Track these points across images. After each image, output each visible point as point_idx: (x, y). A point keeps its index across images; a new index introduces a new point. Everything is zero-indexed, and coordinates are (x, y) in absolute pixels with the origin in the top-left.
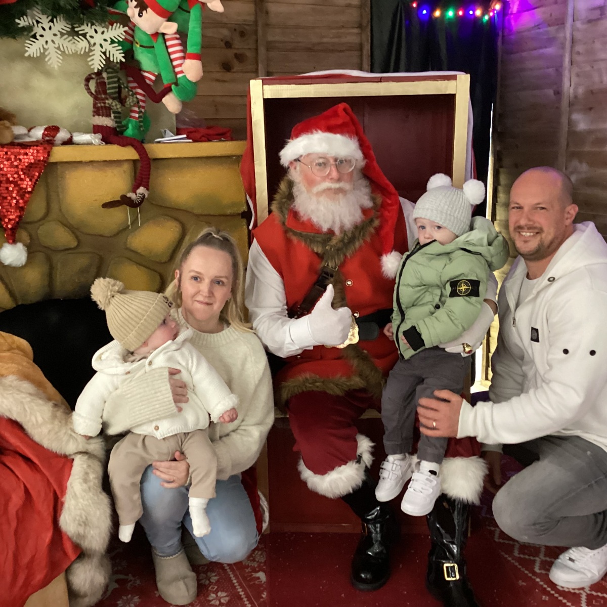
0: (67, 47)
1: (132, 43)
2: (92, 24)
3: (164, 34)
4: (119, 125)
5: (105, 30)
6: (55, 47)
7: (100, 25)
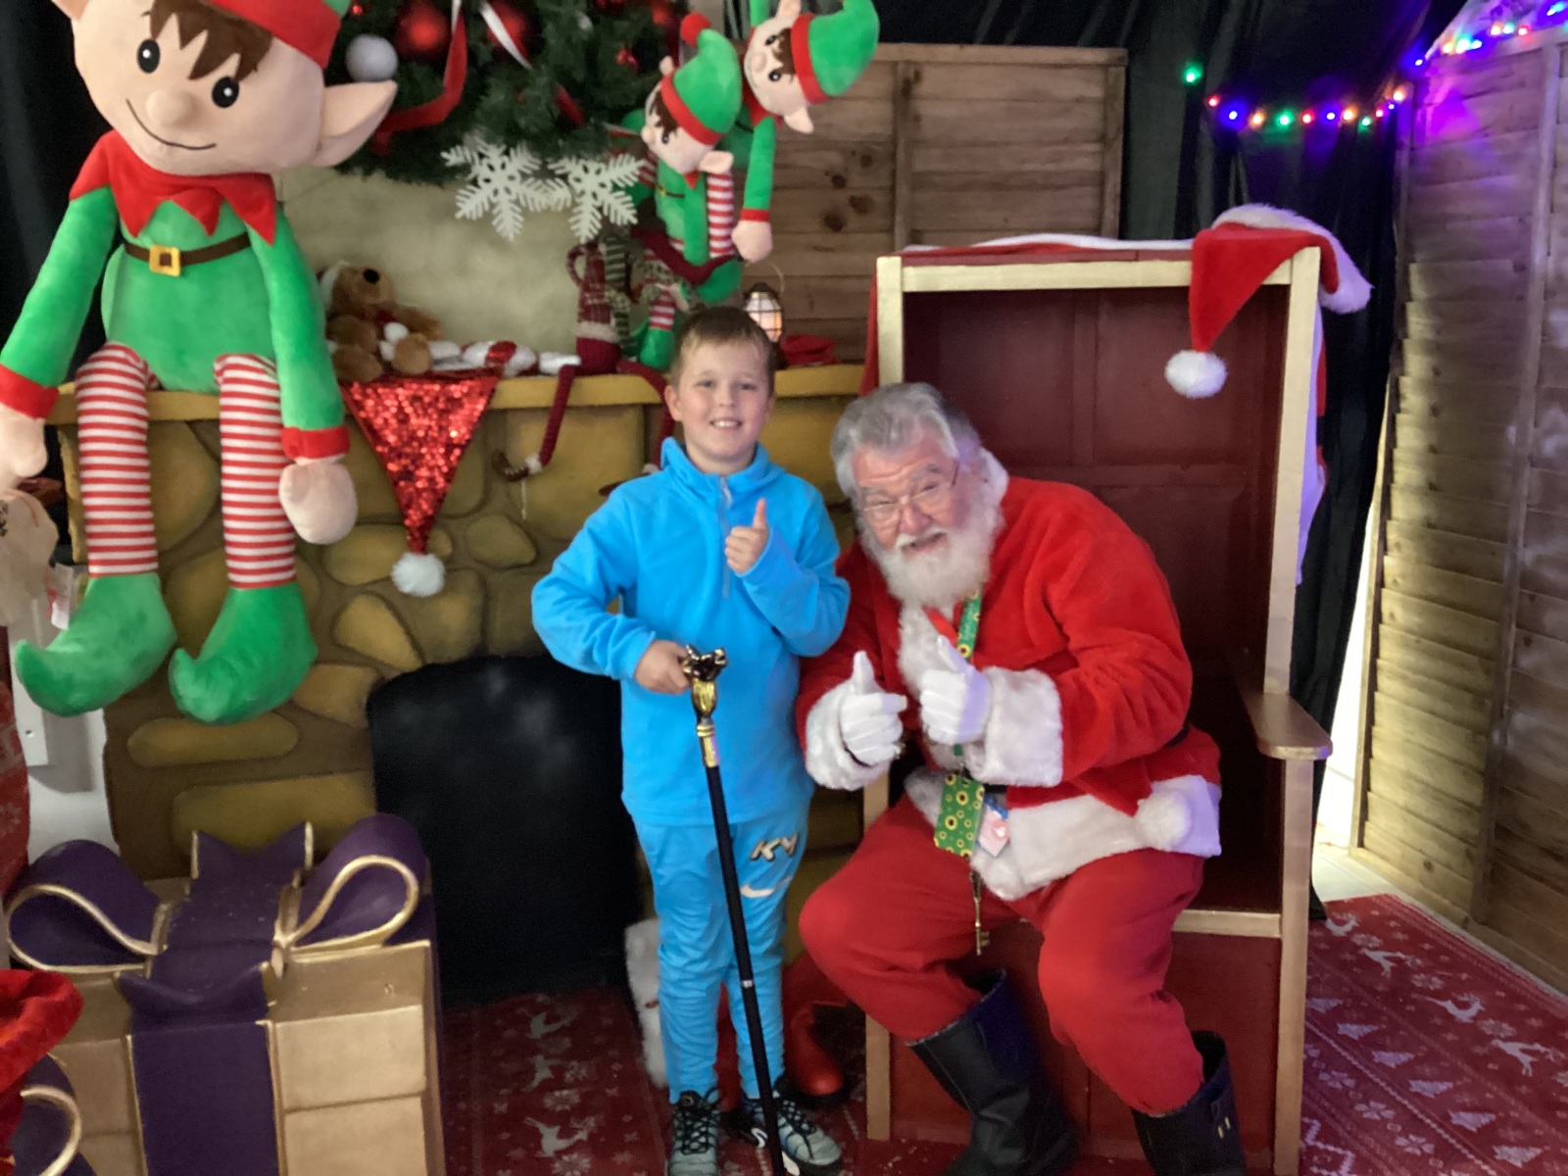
0: (533, 200)
1: (653, 187)
2: (579, 157)
3: (707, 175)
4: (624, 338)
5: (603, 166)
6: (511, 201)
7: (594, 159)
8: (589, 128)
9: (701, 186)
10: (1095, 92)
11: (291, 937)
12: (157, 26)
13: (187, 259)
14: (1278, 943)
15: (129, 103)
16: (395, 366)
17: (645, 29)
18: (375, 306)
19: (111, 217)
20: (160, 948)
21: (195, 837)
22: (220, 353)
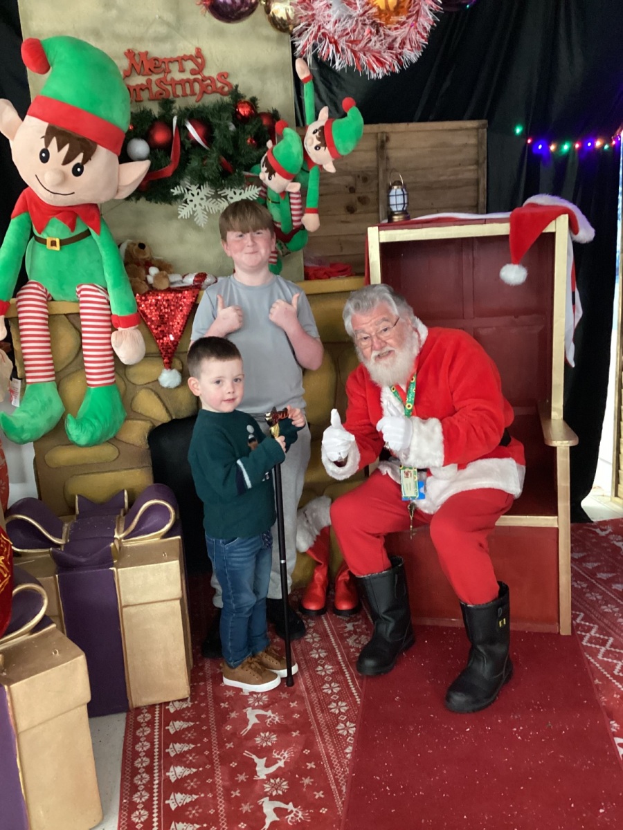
0: (211, 208)
1: (266, 198)
2: (231, 188)
3: (289, 193)
5: (242, 191)
6: (202, 209)
7: (238, 188)
8: (236, 174)
9: (287, 197)
10: (473, 141)
11: (122, 535)
12: (48, 143)
13: (63, 243)
14: (557, 530)
15: (36, 176)
16: (154, 286)
17: (259, 129)
18: (144, 259)
19: (29, 226)
20: (66, 541)
21: (77, 497)
22: (79, 284)
